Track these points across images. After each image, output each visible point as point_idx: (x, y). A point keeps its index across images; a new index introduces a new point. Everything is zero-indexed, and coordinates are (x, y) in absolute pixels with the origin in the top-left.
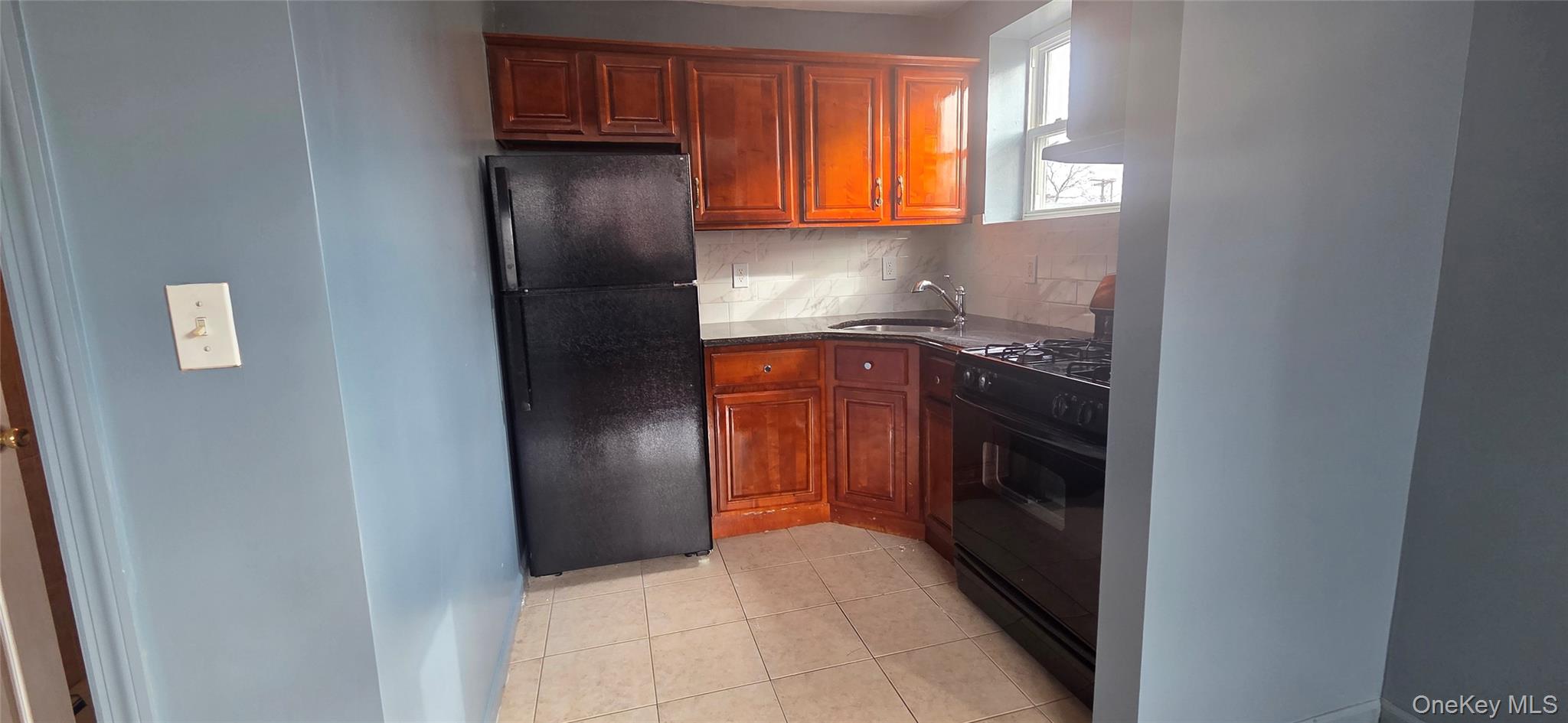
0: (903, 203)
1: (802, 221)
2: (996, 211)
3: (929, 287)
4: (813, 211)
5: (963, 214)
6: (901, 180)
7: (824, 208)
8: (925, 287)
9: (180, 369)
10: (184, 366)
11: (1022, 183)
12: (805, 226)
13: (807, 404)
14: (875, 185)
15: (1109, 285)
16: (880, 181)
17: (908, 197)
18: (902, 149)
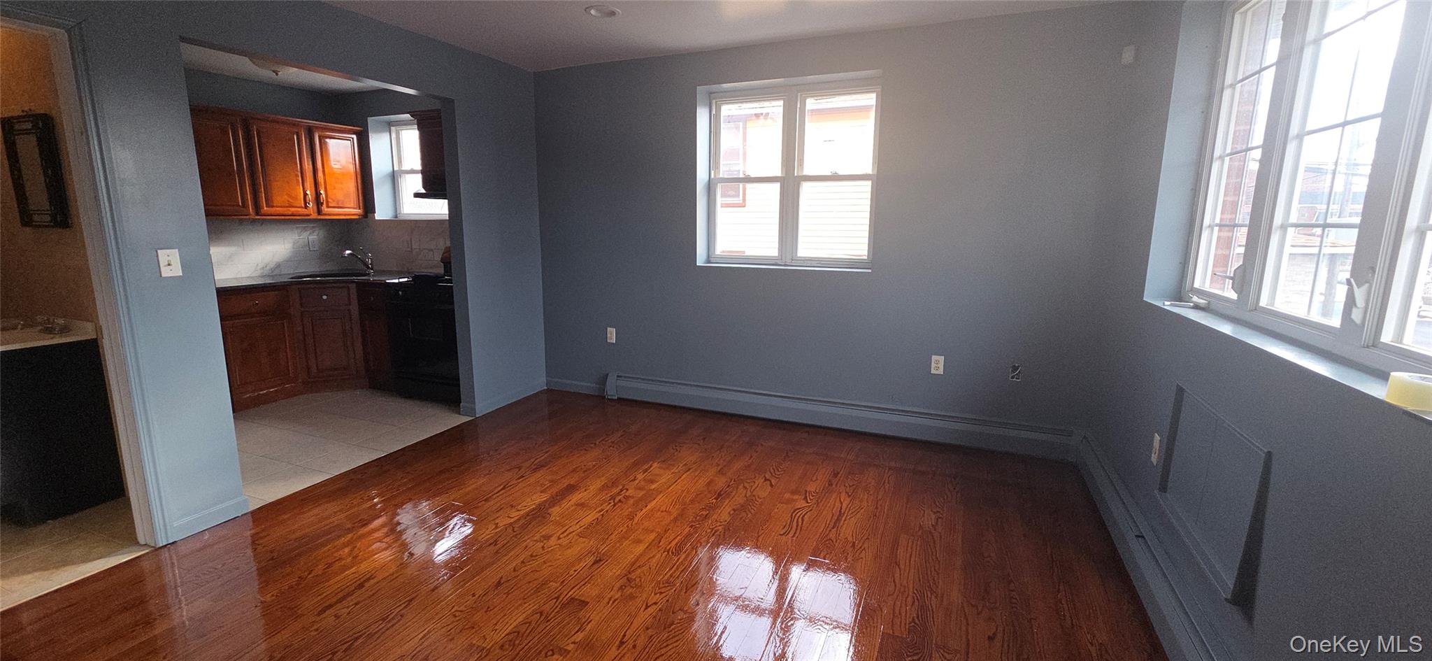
0: (324, 205)
1: (257, 214)
2: (382, 212)
3: (351, 254)
4: (265, 208)
5: (363, 214)
6: (322, 192)
7: (273, 207)
8: (348, 254)
9: (161, 276)
10: (163, 276)
11: (395, 193)
12: (259, 217)
13: (283, 324)
14: (305, 195)
15: (448, 250)
16: (308, 192)
17: (327, 202)
18: (320, 174)
